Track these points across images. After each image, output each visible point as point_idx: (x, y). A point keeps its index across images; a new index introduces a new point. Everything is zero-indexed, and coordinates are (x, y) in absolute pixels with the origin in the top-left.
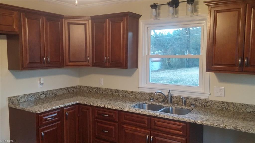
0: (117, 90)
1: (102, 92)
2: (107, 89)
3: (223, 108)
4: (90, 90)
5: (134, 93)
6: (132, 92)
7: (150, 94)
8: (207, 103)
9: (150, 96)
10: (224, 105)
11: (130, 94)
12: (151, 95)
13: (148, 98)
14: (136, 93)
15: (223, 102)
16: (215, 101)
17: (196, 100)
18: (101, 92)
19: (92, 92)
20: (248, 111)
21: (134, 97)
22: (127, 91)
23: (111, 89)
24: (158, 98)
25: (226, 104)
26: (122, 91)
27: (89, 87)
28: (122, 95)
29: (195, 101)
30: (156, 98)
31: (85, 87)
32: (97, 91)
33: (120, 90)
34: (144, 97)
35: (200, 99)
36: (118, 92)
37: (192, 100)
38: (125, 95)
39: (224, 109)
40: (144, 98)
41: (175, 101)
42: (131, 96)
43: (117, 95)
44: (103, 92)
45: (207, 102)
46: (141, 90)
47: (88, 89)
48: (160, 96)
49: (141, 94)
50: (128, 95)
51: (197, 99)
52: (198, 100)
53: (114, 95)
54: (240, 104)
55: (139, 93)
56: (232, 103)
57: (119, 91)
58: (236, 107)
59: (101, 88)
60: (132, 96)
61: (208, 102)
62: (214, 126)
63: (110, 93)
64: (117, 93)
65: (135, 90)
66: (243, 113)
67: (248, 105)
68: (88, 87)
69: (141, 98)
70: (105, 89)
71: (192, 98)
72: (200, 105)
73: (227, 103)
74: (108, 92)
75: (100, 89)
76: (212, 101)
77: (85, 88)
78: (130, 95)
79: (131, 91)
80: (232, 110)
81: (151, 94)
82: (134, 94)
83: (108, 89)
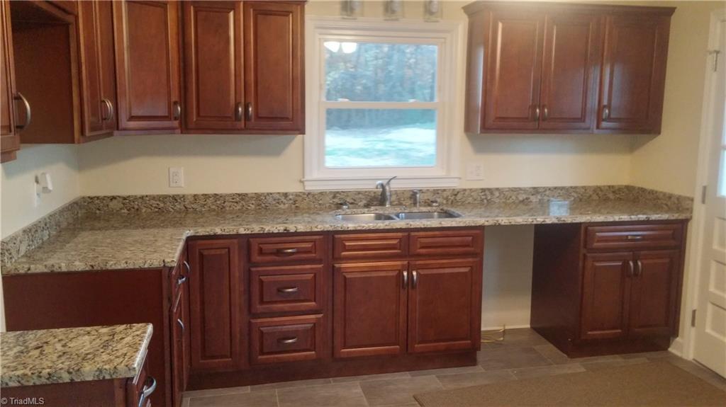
0: (239, 195)
1: (186, 208)
2: (203, 195)
3: (482, 200)
4: (136, 207)
5: (291, 197)
6: (286, 195)
7: (335, 194)
8: (456, 195)
9: (334, 197)
10: (485, 195)
11: (279, 199)
12: (338, 195)
13: (330, 203)
14: (296, 195)
15: (483, 190)
16: (471, 190)
17: (436, 192)
18: (178, 206)
19: (144, 211)
20: (521, 199)
21: (293, 206)
22: (271, 194)
23: (216, 194)
24: (355, 200)
25: (487, 193)
26: (253, 195)
27: (129, 196)
28: (253, 206)
29: (434, 194)
30: (352, 201)
31: (113, 198)
32: (162, 205)
33: (247, 194)
34: (320, 202)
35: (445, 190)
36: (243, 199)
37: (429, 194)
38: (263, 205)
39: (485, 201)
40: (320, 204)
41: (394, 201)
42: (282, 206)
43: (238, 207)
44: (188, 206)
45: (456, 193)
46: (310, 187)
47: (124, 204)
48: (360, 196)
49: (309, 196)
50: (274, 202)
51: (438, 190)
52: (439, 192)
53: (227, 208)
54: (509, 188)
55: (304, 194)
56: (497, 189)
57: (243, 196)
58: (502, 195)
59: (178, 195)
60: (287, 205)
61: (458, 192)
62: (529, 223)
63: (214, 207)
64: (237, 203)
65: (293, 188)
66: (514, 203)
67: (520, 189)
68: (125, 199)
69: (312, 206)
70: (195, 195)
71: (428, 190)
72: (445, 202)
73: (489, 189)
74: (205, 205)
75: (175, 198)
76: (465, 190)
77: (115, 201)
78: (278, 203)
79: (283, 193)
80: (497, 201)
81: (338, 192)
82: (290, 199)
83: (206, 195)
